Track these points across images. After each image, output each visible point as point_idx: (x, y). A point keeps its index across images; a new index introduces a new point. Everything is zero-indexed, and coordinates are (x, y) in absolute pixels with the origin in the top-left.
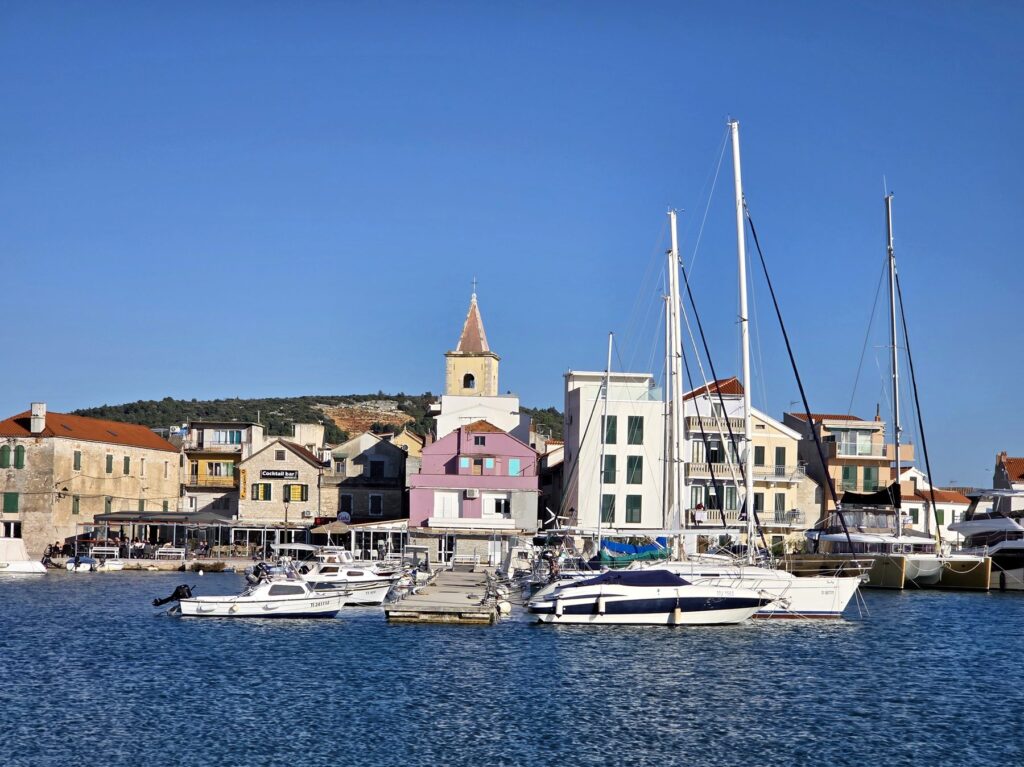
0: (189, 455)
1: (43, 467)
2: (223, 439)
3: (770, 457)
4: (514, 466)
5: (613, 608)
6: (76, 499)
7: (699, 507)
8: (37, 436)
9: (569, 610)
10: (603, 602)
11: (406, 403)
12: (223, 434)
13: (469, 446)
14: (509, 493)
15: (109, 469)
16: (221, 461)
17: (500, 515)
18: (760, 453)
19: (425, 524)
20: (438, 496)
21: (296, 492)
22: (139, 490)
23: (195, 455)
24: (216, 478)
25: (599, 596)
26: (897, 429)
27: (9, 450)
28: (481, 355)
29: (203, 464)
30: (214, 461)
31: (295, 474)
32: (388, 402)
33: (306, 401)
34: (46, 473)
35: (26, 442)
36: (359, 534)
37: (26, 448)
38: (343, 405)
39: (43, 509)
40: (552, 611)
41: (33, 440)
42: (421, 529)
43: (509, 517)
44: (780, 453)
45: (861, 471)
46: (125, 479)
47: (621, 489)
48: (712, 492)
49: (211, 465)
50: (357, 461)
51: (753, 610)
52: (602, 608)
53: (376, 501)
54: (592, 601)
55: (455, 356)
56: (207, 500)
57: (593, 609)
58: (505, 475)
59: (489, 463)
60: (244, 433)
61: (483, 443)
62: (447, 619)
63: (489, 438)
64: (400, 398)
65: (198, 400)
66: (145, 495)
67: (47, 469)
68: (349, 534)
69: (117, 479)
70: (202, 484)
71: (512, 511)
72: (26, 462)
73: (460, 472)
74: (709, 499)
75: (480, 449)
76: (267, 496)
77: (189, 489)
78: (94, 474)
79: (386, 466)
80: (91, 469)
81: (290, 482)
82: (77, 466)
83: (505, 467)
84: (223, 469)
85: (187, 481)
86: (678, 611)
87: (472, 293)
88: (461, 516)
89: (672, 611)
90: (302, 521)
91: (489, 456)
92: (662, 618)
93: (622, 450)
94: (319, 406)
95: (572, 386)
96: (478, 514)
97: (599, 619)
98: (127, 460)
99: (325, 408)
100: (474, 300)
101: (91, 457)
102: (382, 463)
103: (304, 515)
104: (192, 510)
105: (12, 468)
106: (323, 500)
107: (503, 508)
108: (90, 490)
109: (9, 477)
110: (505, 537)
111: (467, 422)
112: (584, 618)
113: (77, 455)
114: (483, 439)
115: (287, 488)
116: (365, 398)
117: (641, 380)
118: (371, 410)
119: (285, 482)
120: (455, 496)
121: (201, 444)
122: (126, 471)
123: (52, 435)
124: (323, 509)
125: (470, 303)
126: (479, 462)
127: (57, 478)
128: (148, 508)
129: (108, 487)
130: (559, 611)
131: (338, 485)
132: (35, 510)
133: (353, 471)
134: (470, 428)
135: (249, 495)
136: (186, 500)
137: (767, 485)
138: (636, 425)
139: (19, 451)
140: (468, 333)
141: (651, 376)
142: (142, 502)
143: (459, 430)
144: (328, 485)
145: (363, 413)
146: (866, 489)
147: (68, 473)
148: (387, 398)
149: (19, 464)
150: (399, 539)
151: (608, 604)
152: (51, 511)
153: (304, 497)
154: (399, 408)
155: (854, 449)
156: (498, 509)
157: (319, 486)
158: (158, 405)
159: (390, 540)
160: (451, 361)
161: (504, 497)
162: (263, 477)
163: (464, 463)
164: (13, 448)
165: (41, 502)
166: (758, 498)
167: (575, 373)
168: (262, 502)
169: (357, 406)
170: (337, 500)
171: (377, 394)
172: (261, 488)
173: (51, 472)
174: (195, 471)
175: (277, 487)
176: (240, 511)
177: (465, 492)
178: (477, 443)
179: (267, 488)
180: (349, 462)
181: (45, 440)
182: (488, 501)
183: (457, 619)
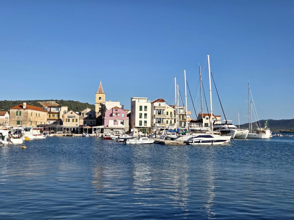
0: (48, 113)
1: (25, 115)
2: (55, 110)
3: (169, 114)
4: (123, 115)
5: (203, 142)
6: (31, 122)
7: (157, 123)
8: (24, 109)
9: (195, 142)
10: (201, 141)
11: (58, 102)
12: (55, 109)
13: (114, 111)
14: (123, 120)
15: (36, 116)
16: (55, 114)
17: (121, 124)
18: (167, 113)
19: (107, 126)
20: (110, 121)
21: (75, 120)
22: (41, 120)
23: (50, 113)
24: (54, 117)
25: (200, 140)
26: (202, 109)
27: (18, 112)
28: (103, 93)
29: (51, 115)
30: (54, 114)
31: (75, 117)
32: (54, 101)
33: (36, 101)
34: (26, 117)
35: (22, 110)
36: (94, 128)
37: (22, 112)
38: (44, 102)
39: (25, 124)
40: (192, 142)
41: (23, 110)
42: (107, 127)
43: (123, 125)
44: (171, 113)
45: (181, 116)
46: (39, 118)
47: (143, 119)
48: (159, 120)
49: (53, 115)
50: (86, 114)
51: (224, 142)
52: (201, 142)
53: (91, 122)
54: (199, 140)
55: (97, 93)
56: (52, 122)
57: (199, 142)
58: (121, 117)
59: (118, 115)
60: (59, 108)
61: (117, 111)
62: (175, 144)
63: (118, 110)
64: (56, 101)
65: (12, 101)
66: (42, 121)
67: (26, 116)
68: (92, 128)
69: (38, 118)
70: (51, 119)
71: (124, 124)
72: (22, 114)
73: (113, 116)
74: (158, 121)
75: (116, 112)
76: (69, 121)
77: (49, 120)
78: (34, 117)
79: (92, 115)
80: (34, 116)
81: (74, 118)
82: (31, 115)
83: (121, 115)
84: (56, 116)
85: (48, 118)
86: (213, 142)
87: (100, 81)
88: (114, 125)
89: (212, 142)
90: (76, 126)
91: (118, 113)
92: (210, 144)
93: (143, 112)
94: (39, 102)
95: (133, 100)
96: (118, 124)
97: (200, 144)
98: (39, 114)
99: (40, 102)
100: (101, 83)
101: (34, 113)
102: (91, 114)
103: (76, 125)
104: (49, 124)
105: (19, 116)
106: (80, 122)
107: (122, 123)
108: (33, 120)
109: (18, 117)
110: (123, 129)
111: (114, 107)
112: (197, 144)
113: (32, 113)
114: (117, 110)
115: (73, 120)
116: (49, 101)
117: (145, 99)
118: (50, 103)
119: (73, 118)
120: (113, 121)
121: (50, 111)
122: (39, 116)
123: (28, 109)
124: (80, 123)
125: (100, 83)
126: (117, 114)
127: (28, 118)
128: (42, 124)
129: (36, 120)
130: (194, 142)
131: (83, 119)
132: (24, 124)
133: (86, 116)
134: (115, 108)
135: (65, 121)
136: (48, 122)
137: (169, 119)
138: (146, 107)
139: (20, 112)
140: (100, 89)
141: (147, 98)
142: (41, 122)
143: (112, 108)
144: (81, 119)
145: (49, 103)
146: (182, 119)
147: (30, 117)
148: (53, 100)
149: (20, 115)
150: (102, 129)
151: (202, 141)
152: (27, 124)
153: (77, 121)
154: (56, 102)
155: (180, 112)
156: (121, 123)
157: (80, 119)
158: (4, 102)
159: (100, 129)
160: (96, 94)
161: (122, 121)
162: (68, 117)
163: (114, 114)
164: (19, 112)
165: (25, 122)
166: (167, 121)
167: (134, 98)
168: (68, 122)
169: (47, 102)
170: (83, 122)
171: (51, 100)
172: (68, 119)
173: (27, 116)
174: (50, 116)
175: (71, 119)
176: (63, 124)
177: (115, 120)
178: (116, 111)
179: (69, 120)
180: (85, 114)
181: (26, 110)
182: (119, 122)
183: (177, 144)
